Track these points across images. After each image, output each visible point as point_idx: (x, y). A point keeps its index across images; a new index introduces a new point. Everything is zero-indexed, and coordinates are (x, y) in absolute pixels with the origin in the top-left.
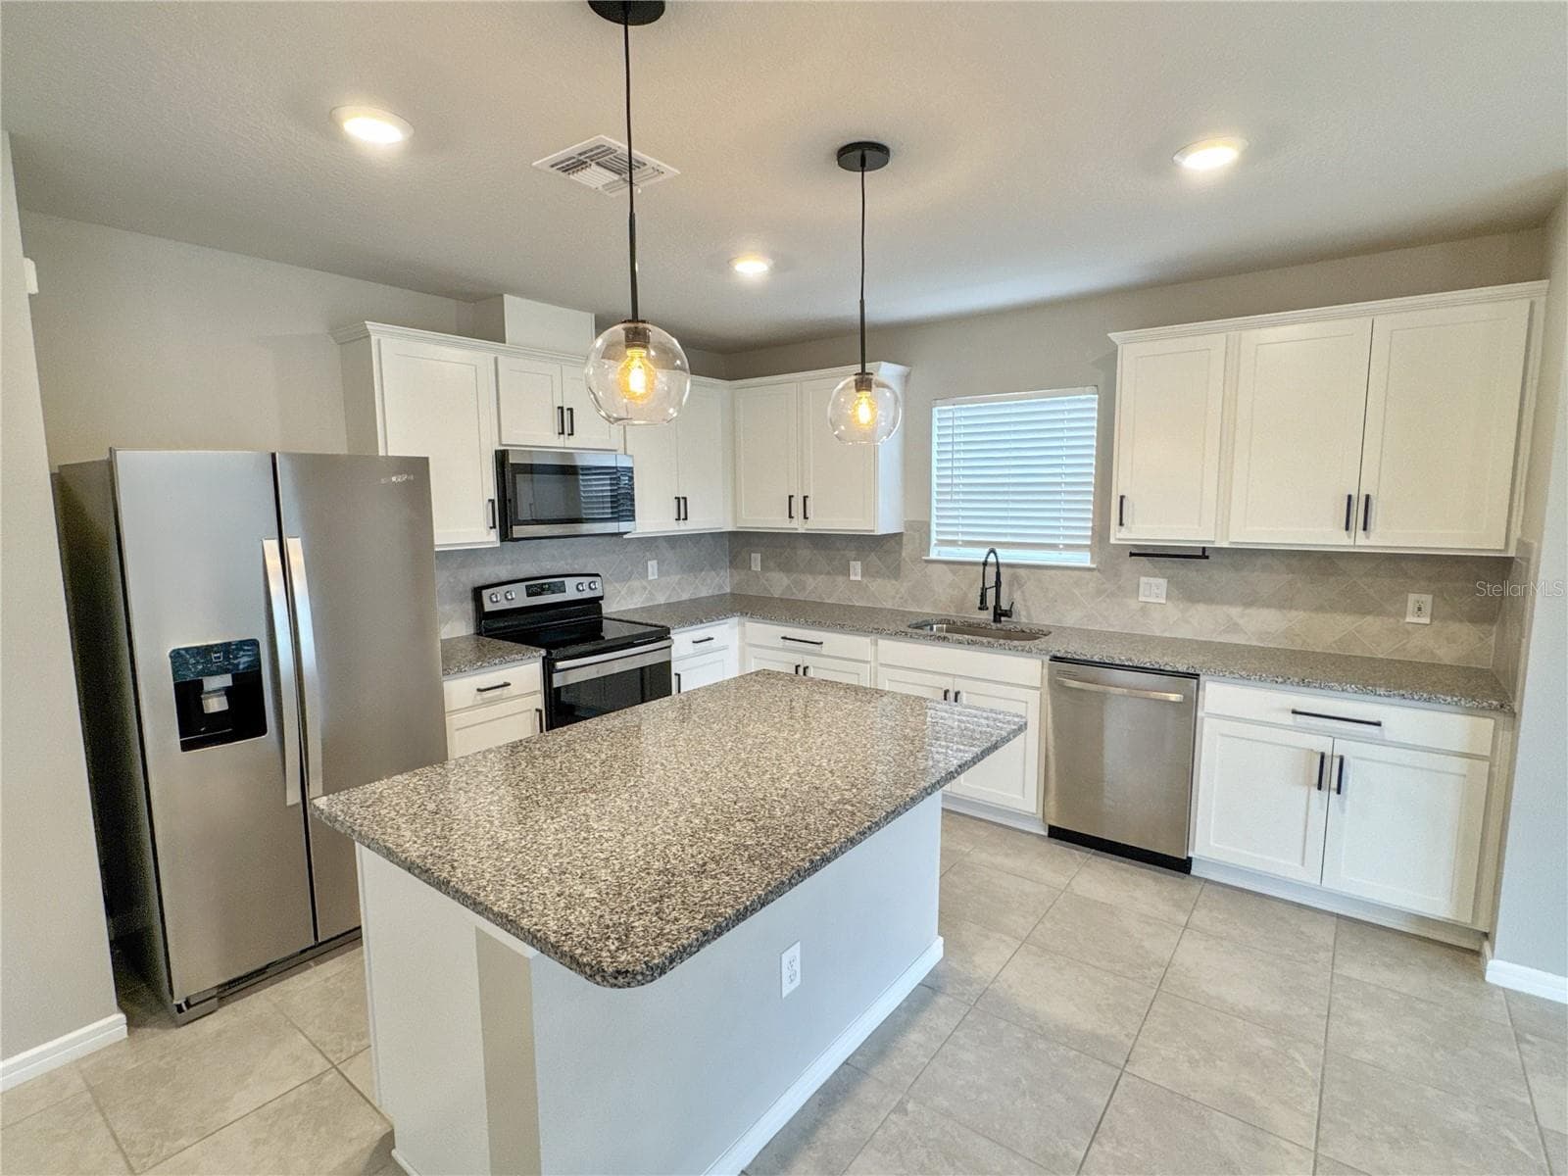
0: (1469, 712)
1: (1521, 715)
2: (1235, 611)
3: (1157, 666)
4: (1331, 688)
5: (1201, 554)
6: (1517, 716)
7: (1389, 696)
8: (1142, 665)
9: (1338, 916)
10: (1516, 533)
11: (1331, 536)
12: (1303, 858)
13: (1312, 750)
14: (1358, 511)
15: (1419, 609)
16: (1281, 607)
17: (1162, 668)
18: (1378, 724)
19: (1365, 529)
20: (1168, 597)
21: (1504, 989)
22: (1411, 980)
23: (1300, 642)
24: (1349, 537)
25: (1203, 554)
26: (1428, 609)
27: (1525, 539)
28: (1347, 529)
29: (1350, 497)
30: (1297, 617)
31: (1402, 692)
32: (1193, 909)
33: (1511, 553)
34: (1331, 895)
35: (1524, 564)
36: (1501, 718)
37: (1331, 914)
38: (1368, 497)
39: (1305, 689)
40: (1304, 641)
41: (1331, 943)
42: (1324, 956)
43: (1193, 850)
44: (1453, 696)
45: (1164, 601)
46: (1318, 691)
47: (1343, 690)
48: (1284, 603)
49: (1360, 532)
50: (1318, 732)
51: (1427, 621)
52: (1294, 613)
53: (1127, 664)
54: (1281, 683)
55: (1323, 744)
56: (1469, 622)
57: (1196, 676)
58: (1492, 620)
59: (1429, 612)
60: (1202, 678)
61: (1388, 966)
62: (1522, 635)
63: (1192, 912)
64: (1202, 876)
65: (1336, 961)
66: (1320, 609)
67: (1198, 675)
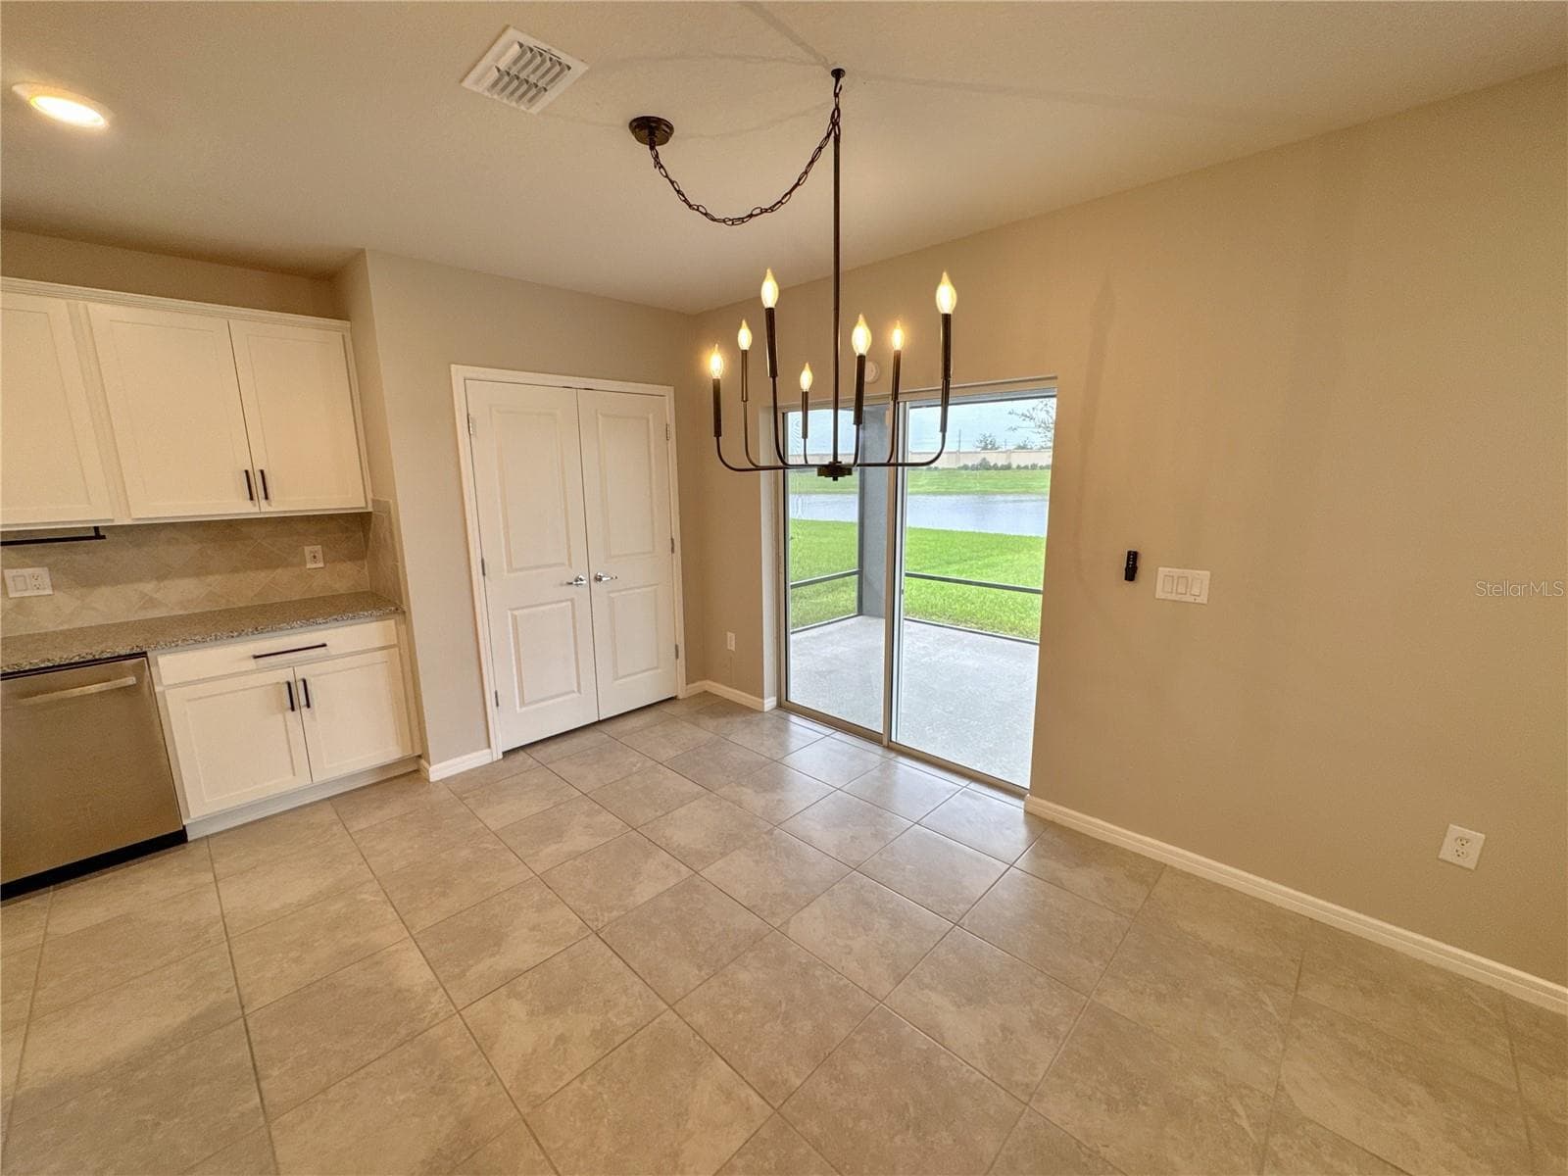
0: (380, 618)
1: (410, 613)
2: (148, 587)
3: (90, 657)
4: (281, 629)
5: (93, 534)
6: (407, 614)
7: (327, 622)
8: (67, 661)
9: (329, 799)
10: (370, 496)
11: (236, 505)
12: (293, 769)
13: (278, 683)
14: (256, 484)
15: (315, 557)
16: (197, 575)
17: (97, 657)
18: (324, 645)
19: (266, 498)
20: (54, 587)
21: (441, 780)
22: (395, 808)
23: (224, 601)
24: (255, 505)
25: (97, 534)
26: (320, 555)
27: (377, 498)
28: (251, 498)
29: (247, 472)
30: (215, 581)
31: (335, 617)
32: (212, 864)
33: (370, 509)
34: (325, 785)
35: (384, 515)
36: (399, 618)
37: (324, 799)
38: (262, 472)
39: (260, 636)
40: (228, 601)
41: (335, 817)
42: (337, 829)
43: (188, 816)
44: (367, 611)
45: (49, 591)
46: (271, 634)
47: (292, 628)
48: (200, 571)
49: (263, 502)
50: (282, 667)
51: (321, 565)
52: (210, 579)
53: (43, 666)
54: (238, 636)
55: (286, 675)
56: (350, 560)
57: (144, 654)
58: (362, 558)
59: (322, 559)
60: (149, 654)
61: (379, 808)
62: (395, 560)
63: (213, 868)
64: (200, 836)
65: (347, 826)
66: (235, 570)
67: (145, 653)
